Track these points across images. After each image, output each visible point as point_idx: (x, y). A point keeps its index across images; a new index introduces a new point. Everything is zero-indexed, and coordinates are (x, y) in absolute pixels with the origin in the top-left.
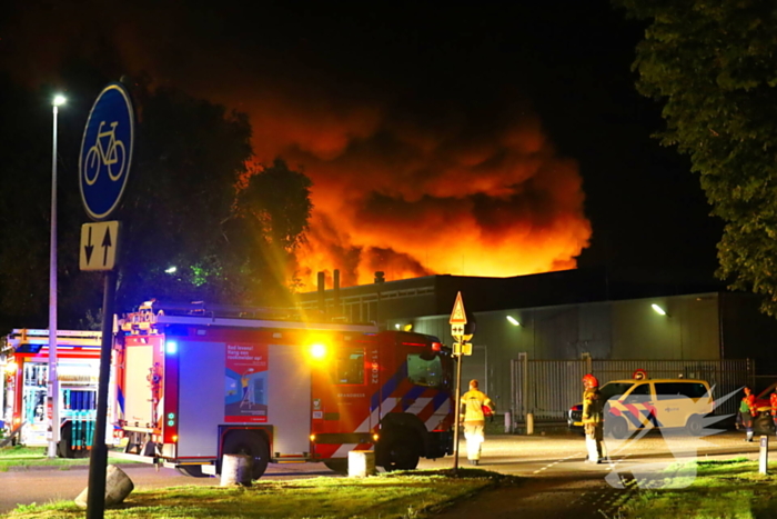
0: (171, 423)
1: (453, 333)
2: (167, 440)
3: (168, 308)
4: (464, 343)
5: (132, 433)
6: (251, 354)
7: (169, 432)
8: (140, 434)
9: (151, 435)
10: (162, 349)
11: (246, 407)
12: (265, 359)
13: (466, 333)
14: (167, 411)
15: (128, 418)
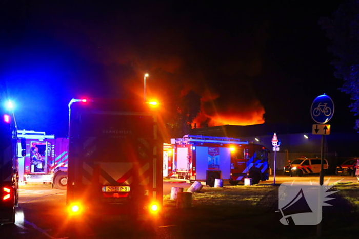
0: (194, 170)
1: (273, 145)
2: (193, 175)
3: (193, 137)
4: (277, 147)
5: (180, 173)
6: (215, 150)
7: (194, 172)
8: (183, 173)
9: (187, 173)
10: (191, 148)
11: (213, 166)
12: (218, 152)
13: (278, 144)
14: (193, 166)
15: (178, 168)
